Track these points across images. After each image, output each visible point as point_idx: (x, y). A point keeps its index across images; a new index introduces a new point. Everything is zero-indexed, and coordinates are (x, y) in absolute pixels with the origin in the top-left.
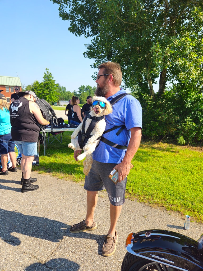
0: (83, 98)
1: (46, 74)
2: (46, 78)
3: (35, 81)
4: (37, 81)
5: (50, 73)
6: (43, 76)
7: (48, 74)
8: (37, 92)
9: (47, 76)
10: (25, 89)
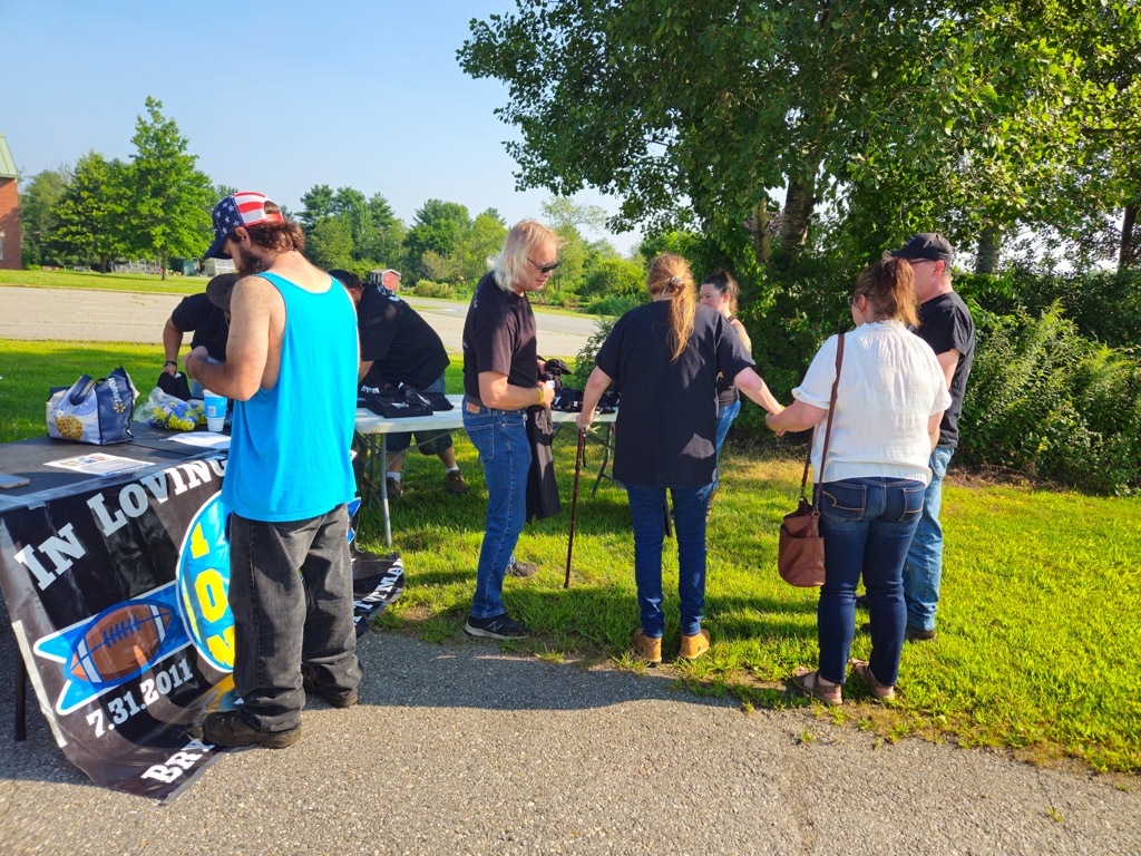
0: (323, 245)
1: (148, 125)
2: (146, 142)
3: (87, 156)
4: (96, 156)
5: (167, 122)
6: (135, 133)
7: (159, 126)
8: (98, 209)
9: (156, 134)
10: (27, 190)
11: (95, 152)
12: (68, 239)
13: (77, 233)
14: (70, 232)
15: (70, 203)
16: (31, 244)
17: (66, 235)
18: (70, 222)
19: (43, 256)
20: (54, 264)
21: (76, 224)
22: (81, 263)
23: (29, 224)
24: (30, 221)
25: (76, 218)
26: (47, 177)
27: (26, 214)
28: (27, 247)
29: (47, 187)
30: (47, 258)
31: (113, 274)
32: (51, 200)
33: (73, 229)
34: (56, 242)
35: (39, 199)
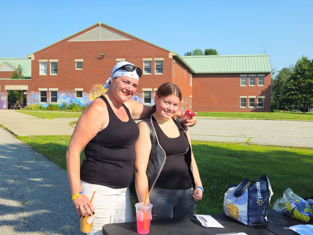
3: (301, 59)
4: (305, 58)
8: (304, 82)
10: (276, 77)
11: (304, 57)
12: (290, 97)
13: (295, 94)
14: (291, 94)
15: (292, 81)
16: (276, 101)
17: (289, 95)
18: (292, 90)
19: (280, 106)
20: (284, 109)
21: (294, 90)
22: (296, 108)
23: (276, 92)
24: (276, 91)
25: (294, 87)
26: (285, 71)
27: (275, 87)
28: (274, 102)
29: (284, 75)
30: (282, 106)
31: (309, 113)
32: (285, 80)
33: (293, 92)
34: (285, 98)
35: (280, 81)
